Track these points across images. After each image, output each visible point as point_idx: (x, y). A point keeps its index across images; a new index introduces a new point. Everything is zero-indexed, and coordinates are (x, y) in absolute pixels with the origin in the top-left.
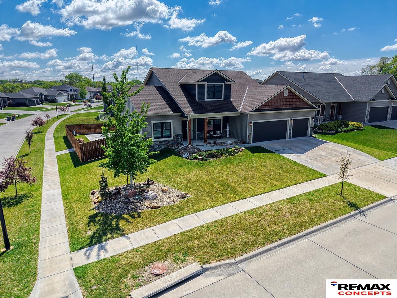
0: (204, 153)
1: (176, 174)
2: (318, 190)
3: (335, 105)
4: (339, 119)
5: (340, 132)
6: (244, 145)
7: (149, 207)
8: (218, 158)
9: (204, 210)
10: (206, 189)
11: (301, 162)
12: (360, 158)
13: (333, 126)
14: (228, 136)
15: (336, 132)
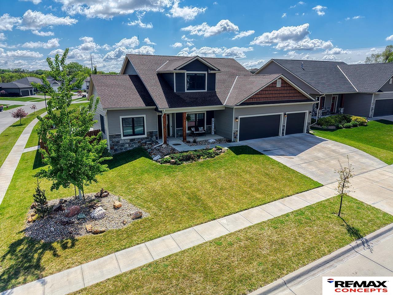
0: (178, 155)
1: (139, 182)
2: (310, 208)
3: (336, 97)
4: (340, 112)
5: (341, 128)
6: (229, 143)
7: (90, 232)
8: (195, 161)
9: (159, 237)
10: (170, 204)
11: (293, 166)
12: (364, 160)
13: (333, 121)
14: (213, 133)
15: (336, 128)
